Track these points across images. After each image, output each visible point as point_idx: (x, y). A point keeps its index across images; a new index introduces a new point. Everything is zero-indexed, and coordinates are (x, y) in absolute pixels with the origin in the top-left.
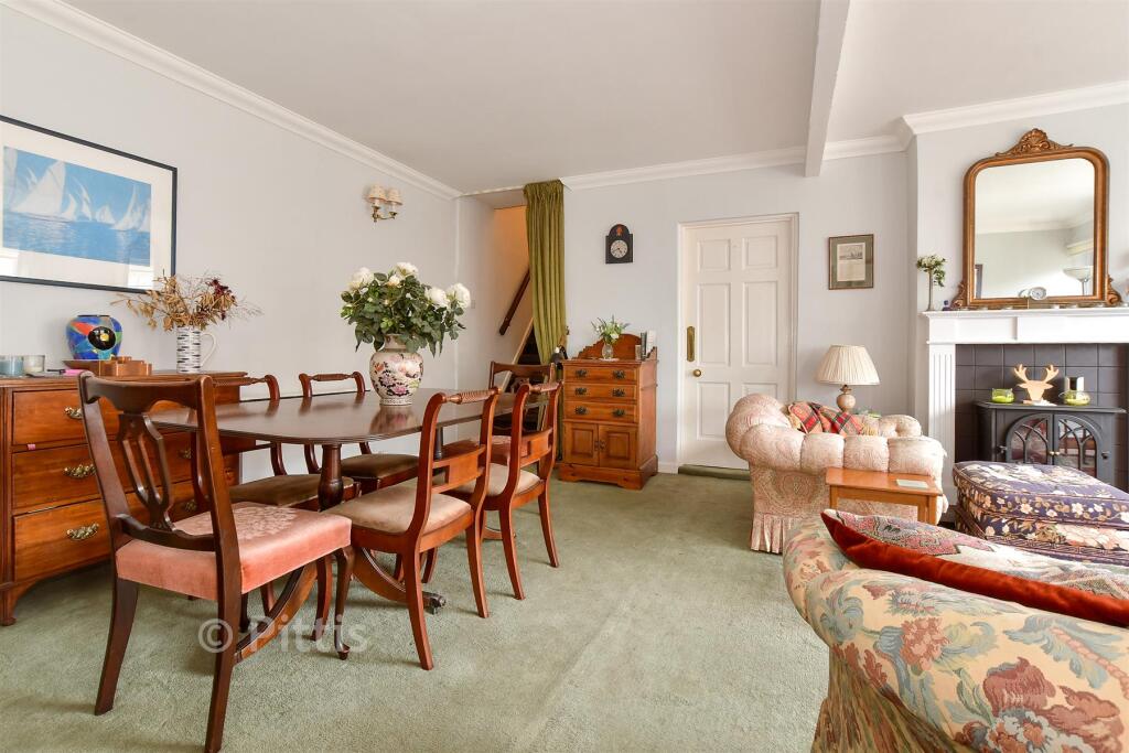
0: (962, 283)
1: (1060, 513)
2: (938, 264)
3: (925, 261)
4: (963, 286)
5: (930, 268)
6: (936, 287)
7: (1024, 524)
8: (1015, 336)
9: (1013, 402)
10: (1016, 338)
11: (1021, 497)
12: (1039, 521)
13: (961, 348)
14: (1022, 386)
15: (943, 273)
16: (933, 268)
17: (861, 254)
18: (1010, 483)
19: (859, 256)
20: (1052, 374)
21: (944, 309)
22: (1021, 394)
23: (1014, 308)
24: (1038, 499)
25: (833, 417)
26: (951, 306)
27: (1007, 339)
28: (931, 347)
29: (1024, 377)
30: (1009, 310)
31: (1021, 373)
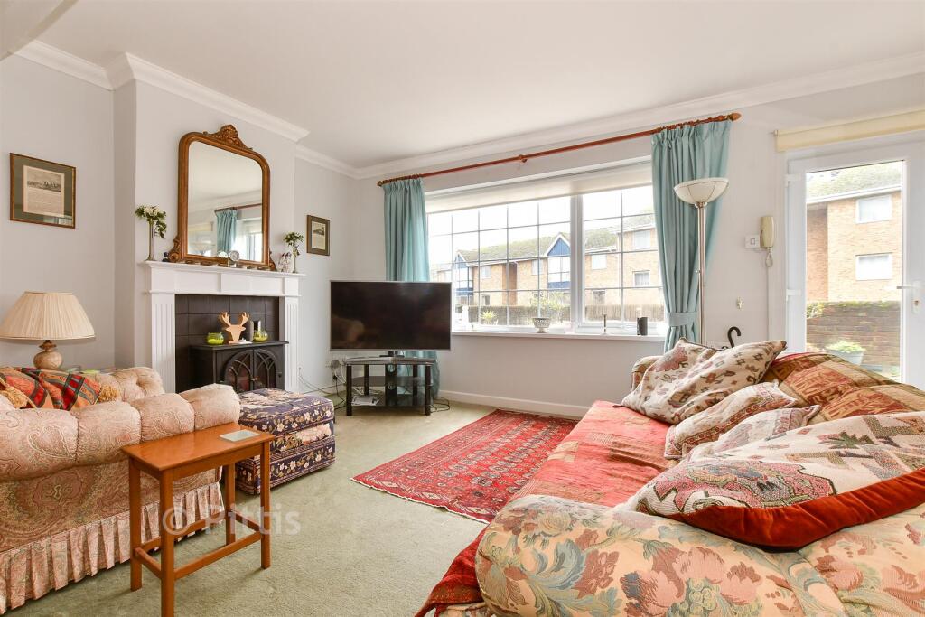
0: (177, 238)
1: (299, 424)
2: (160, 215)
3: (148, 210)
4: (179, 240)
5: (151, 218)
6: (157, 239)
7: (279, 440)
8: (219, 287)
9: (223, 343)
10: (220, 290)
11: (277, 419)
12: (288, 434)
13: (179, 298)
14: (228, 329)
15: (165, 226)
16: (154, 218)
17: (59, 186)
18: (264, 410)
19: (56, 188)
20: (245, 319)
21: (164, 261)
22: (228, 336)
23: (219, 266)
24: (287, 417)
25: (63, 382)
26: (171, 257)
27: (213, 291)
28: (153, 295)
29: (228, 323)
30: (215, 267)
31: (226, 319)
